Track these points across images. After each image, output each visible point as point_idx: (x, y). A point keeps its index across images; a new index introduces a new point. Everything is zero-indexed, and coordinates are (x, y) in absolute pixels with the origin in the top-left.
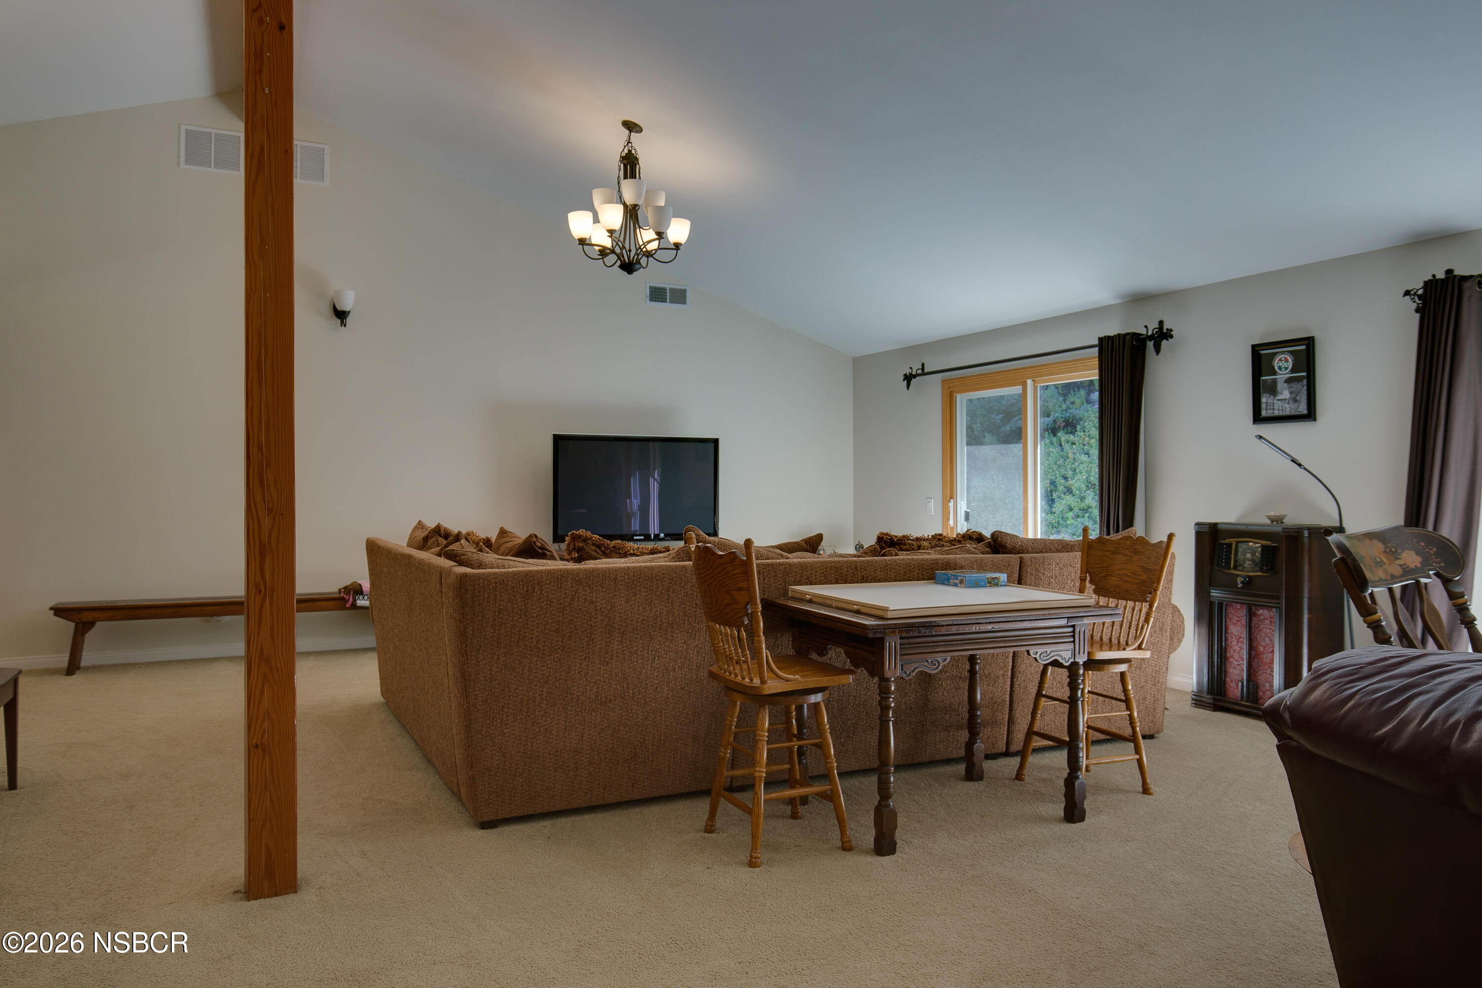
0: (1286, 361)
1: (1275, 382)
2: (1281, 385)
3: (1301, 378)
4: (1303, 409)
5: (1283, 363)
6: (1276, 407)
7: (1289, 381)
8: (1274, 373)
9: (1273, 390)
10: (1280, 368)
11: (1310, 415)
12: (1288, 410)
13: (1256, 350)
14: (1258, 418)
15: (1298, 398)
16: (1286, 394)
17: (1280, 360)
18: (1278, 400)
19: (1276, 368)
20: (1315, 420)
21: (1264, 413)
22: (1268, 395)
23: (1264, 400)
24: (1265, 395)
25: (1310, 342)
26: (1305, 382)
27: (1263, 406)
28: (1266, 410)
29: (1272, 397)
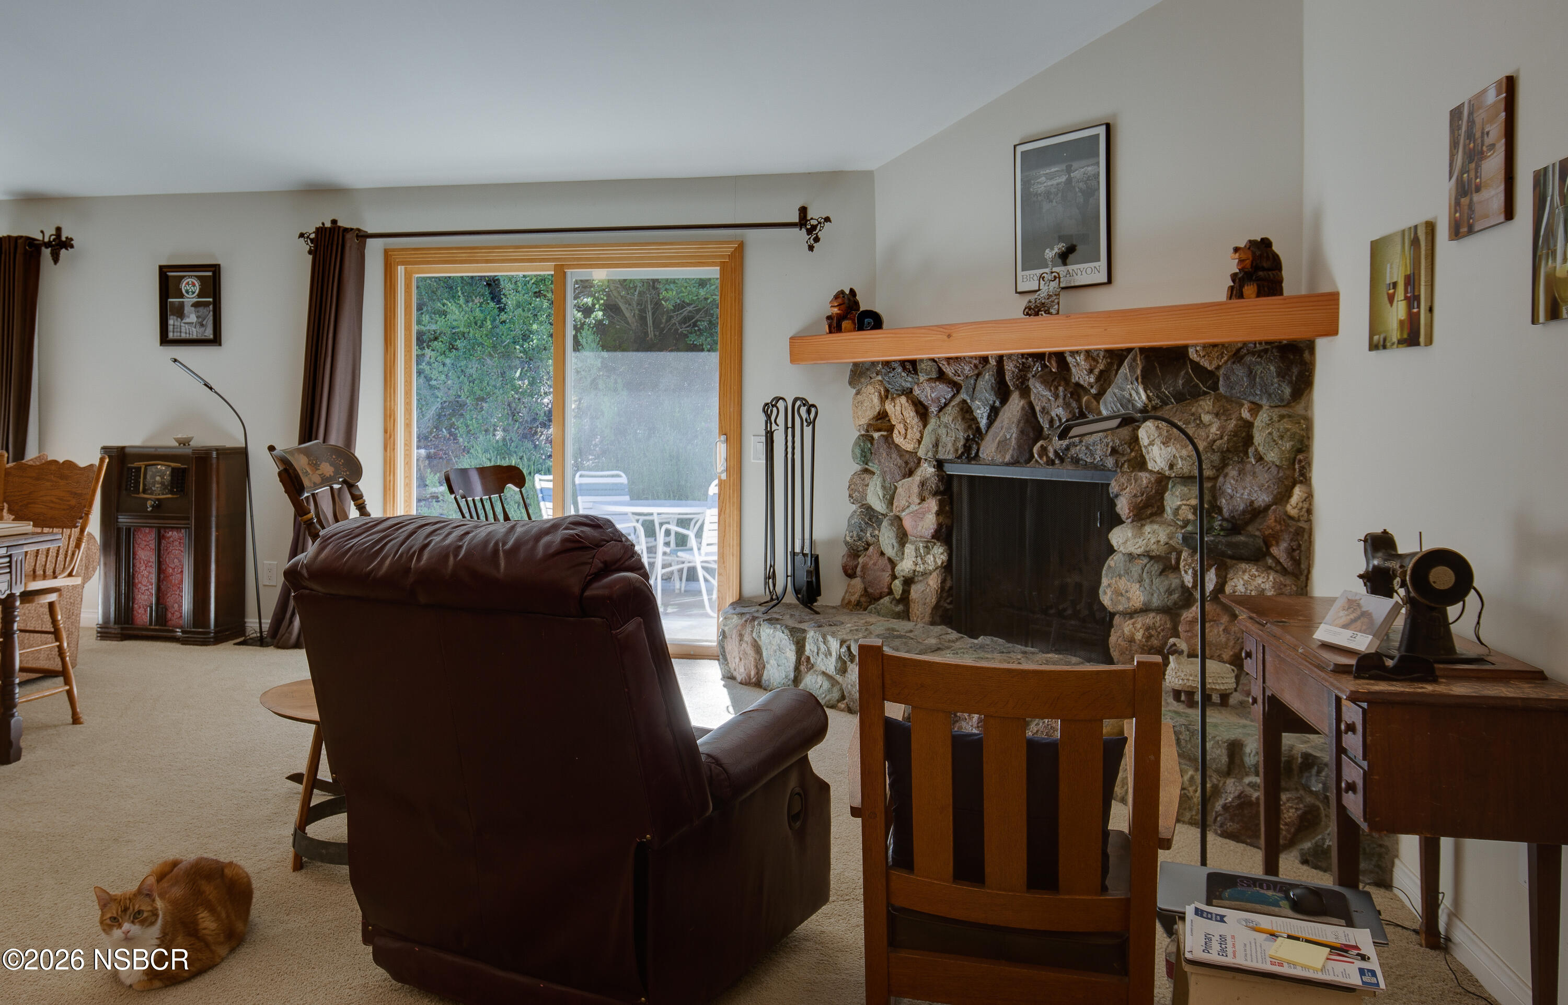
0: (194, 285)
1: (182, 305)
2: (188, 309)
3: (206, 304)
4: (209, 334)
5: (190, 287)
6: (183, 330)
7: (196, 305)
8: (182, 296)
9: (180, 312)
10: (187, 292)
11: (216, 340)
12: (195, 333)
13: (163, 271)
14: (165, 340)
15: (204, 323)
16: (193, 318)
17: (188, 283)
18: (185, 323)
19: (184, 291)
20: (220, 345)
21: (171, 335)
22: (175, 318)
23: (171, 322)
24: (172, 317)
25: (215, 269)
26: (211, 307)
27: (170, 328)
28: (173, 332)
29: (179, 320)
